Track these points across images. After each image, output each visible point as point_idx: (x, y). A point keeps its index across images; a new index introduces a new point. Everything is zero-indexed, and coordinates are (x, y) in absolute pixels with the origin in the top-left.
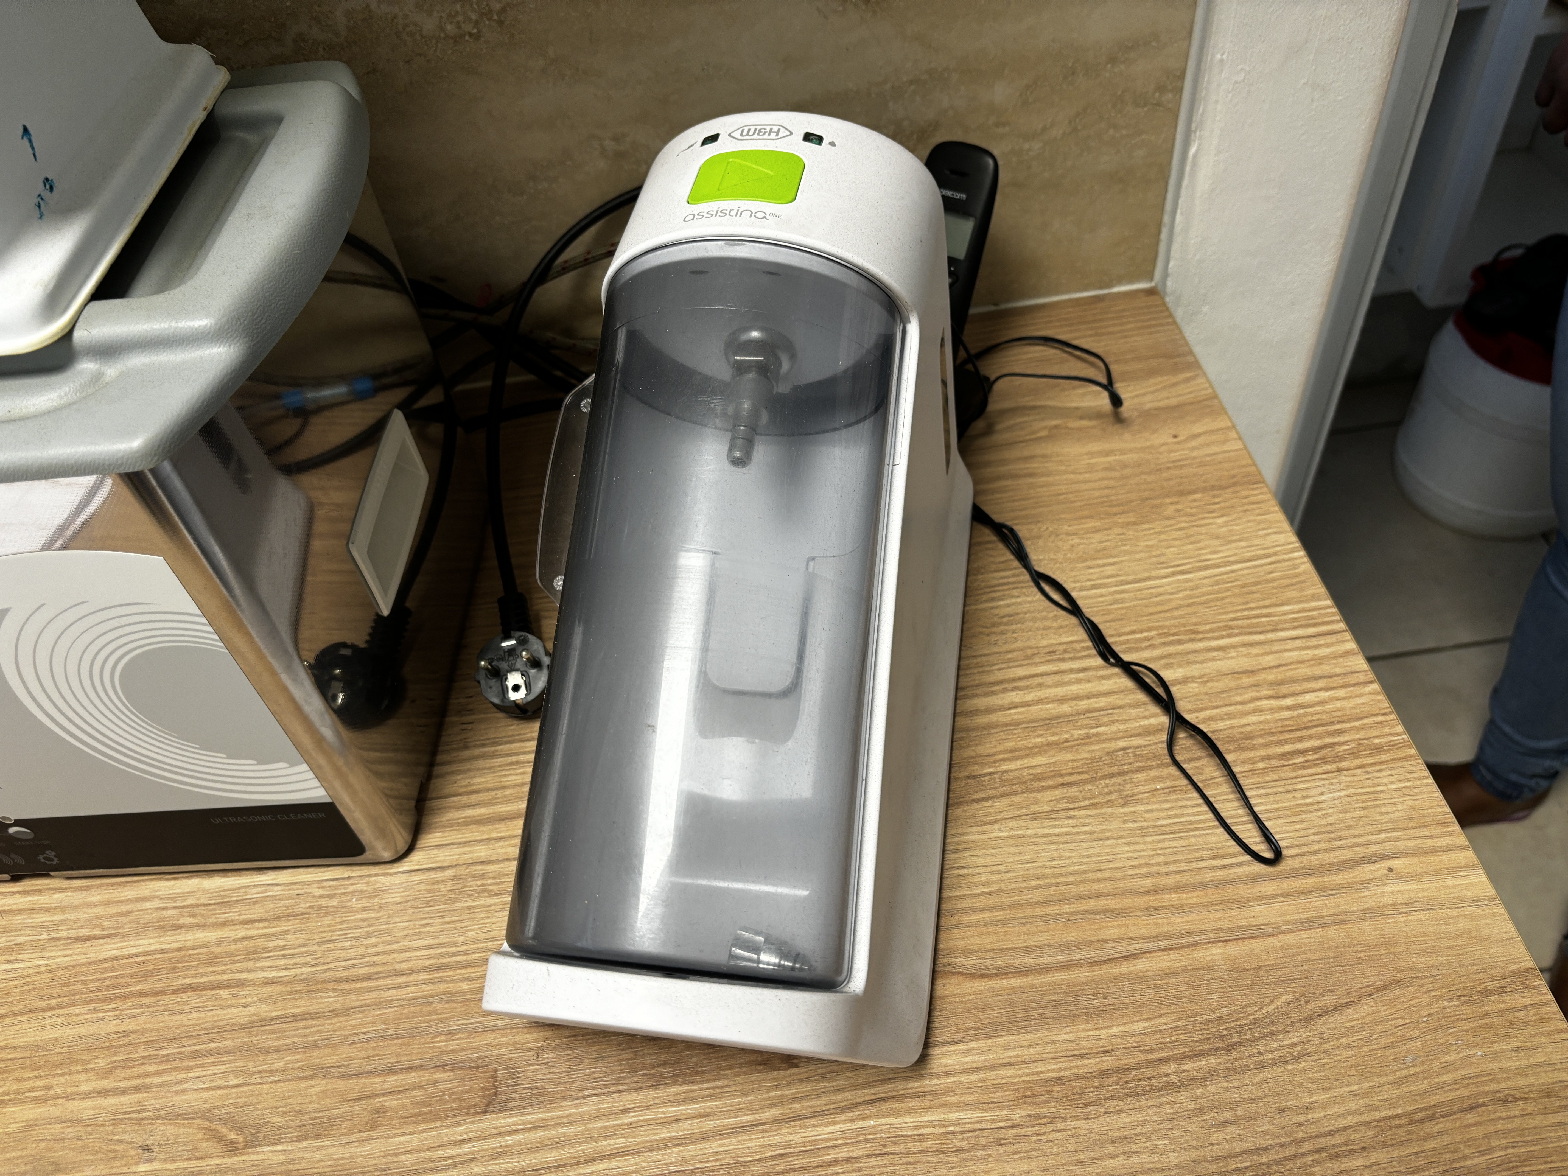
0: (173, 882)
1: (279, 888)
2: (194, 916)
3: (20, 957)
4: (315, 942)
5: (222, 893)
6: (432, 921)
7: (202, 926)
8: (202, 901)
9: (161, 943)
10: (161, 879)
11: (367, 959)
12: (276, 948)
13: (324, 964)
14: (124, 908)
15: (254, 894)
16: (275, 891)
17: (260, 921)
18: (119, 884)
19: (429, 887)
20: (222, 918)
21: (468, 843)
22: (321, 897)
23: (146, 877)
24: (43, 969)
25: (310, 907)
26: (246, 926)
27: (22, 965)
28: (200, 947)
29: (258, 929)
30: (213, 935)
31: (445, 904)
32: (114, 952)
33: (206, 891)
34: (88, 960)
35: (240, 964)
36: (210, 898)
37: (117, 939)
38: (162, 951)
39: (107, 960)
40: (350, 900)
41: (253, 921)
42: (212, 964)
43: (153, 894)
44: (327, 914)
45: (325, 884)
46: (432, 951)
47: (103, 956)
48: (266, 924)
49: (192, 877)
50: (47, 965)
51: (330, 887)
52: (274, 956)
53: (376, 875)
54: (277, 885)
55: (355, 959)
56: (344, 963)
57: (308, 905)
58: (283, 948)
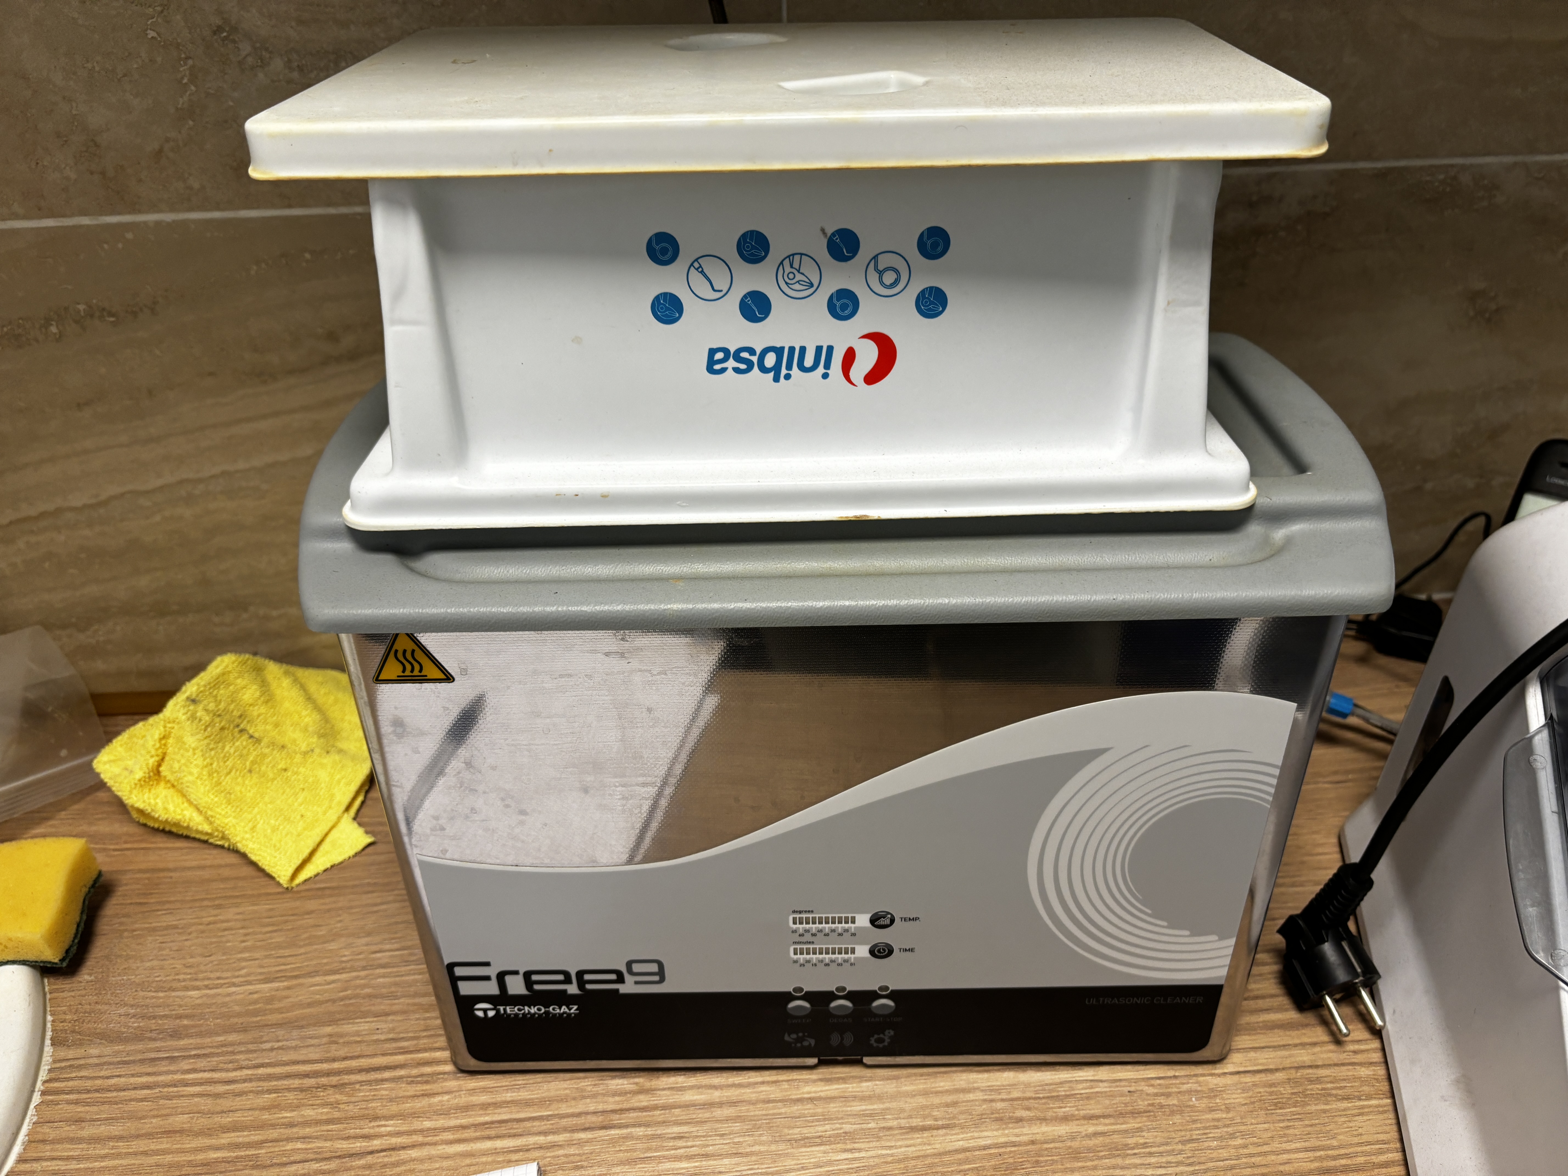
0: (986, 1075)
1: (1105, 1084)
2: (1028, 1109)
3: (856, 1146)
4: (1177, 1140)
5: (1047, 1087)
6: (1291, 1124)
7: (1043, 1120)
8: (1028, 1095)
9: (1007, 1135)
10: (971, 1071)
11: (1244, 1160)
12: (1137, 1146)
13: (1199, 1163)
14: (949, 1099)
15: (1080, 1089)
16: (1102, 1088)
17: (1104, 1117)
18: (929, 1074)
19: (1268, 1089)
20: (1061, 1112)
21: (1284, 1047)
22: (1156, 1095)
23: (954, 1069)
24: (890, 1159)
25: (1149, 1105)
26: (1091, 1121)
27: (862, 1154)
28: (1053, 1141)
29: (1106, 1125)
30: (1062, 1129)
31: (1295, 1107)
32: (961, 1143)
33: (1027, 1085)
34: (936, 1151)
35: (1107, 1161)
36: (1036, 1092)
37: (956, 1130)
38: (1013, 1144)
39: (957, 1151)
40: (1191, 1100)
41: (1097, 1117)
42: (1077, 1159)
43: (971, 1086)
44: (1172, 1113)
45: (1153, 1082)
46: (1310, 1154)
47: (950, 1147)
48: (1112, 1120)
49: (1004, 1070)
50: (892, 1155)
51: (1159, 1085)
52: (1139, 1153)
53: (1203, 1075)
54: (1101, 1081)
55: (1231, 1160)
56: (1221, 1163)
57: (1146, 1103)
58: (1145, 1145)
